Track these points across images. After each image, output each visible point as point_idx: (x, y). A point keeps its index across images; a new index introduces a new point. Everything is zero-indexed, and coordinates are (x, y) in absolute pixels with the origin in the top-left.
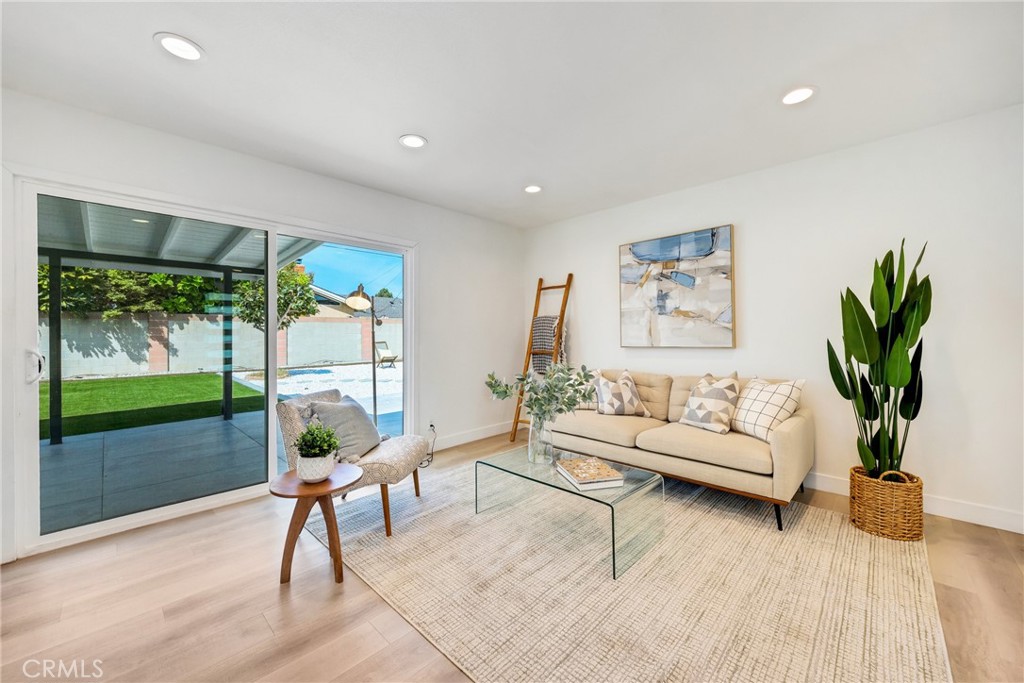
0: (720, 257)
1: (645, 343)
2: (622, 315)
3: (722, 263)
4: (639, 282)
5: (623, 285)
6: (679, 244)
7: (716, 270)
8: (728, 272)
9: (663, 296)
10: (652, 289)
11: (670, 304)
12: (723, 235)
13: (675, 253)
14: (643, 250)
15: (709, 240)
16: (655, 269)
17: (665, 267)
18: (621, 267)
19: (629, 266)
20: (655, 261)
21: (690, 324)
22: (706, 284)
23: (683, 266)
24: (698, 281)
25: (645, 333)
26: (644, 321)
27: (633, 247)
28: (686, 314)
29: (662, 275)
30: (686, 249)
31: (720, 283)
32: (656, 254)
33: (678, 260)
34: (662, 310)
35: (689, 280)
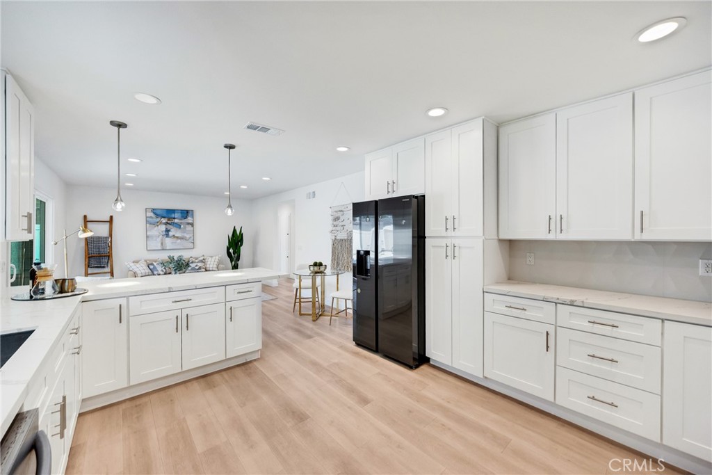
0: (189, 220)
1: (160, 248)
2: (147, 237)
3: (191, 221)
4: (156, 224)
5: (148, 225)
6: (175, 213)
7: (188, 224)
8: (192, 225)
9: (167, 231)
10: (163, 228)
11: (171, 234)
12: (190, 212)
13: (173, 216)
14: (158, 212)
15: (186, 214)
16: (164, 220)
17: (169, 220)
18: (147, 217)
19: (151, 217)
20: (164, 217)
21: (179, 241)
22: (185, 228)
23: (176, 221)
24: (182, 226)
25: (160, 244)
26: (159, 239)
27: (153, 210)
28: (177, 237)
29: (167, 223)
30: (177, 215)
31: (189, 228)
32: (165, 215)
33: (174, 218)
34: (167, 235)
35: (178, 226)
